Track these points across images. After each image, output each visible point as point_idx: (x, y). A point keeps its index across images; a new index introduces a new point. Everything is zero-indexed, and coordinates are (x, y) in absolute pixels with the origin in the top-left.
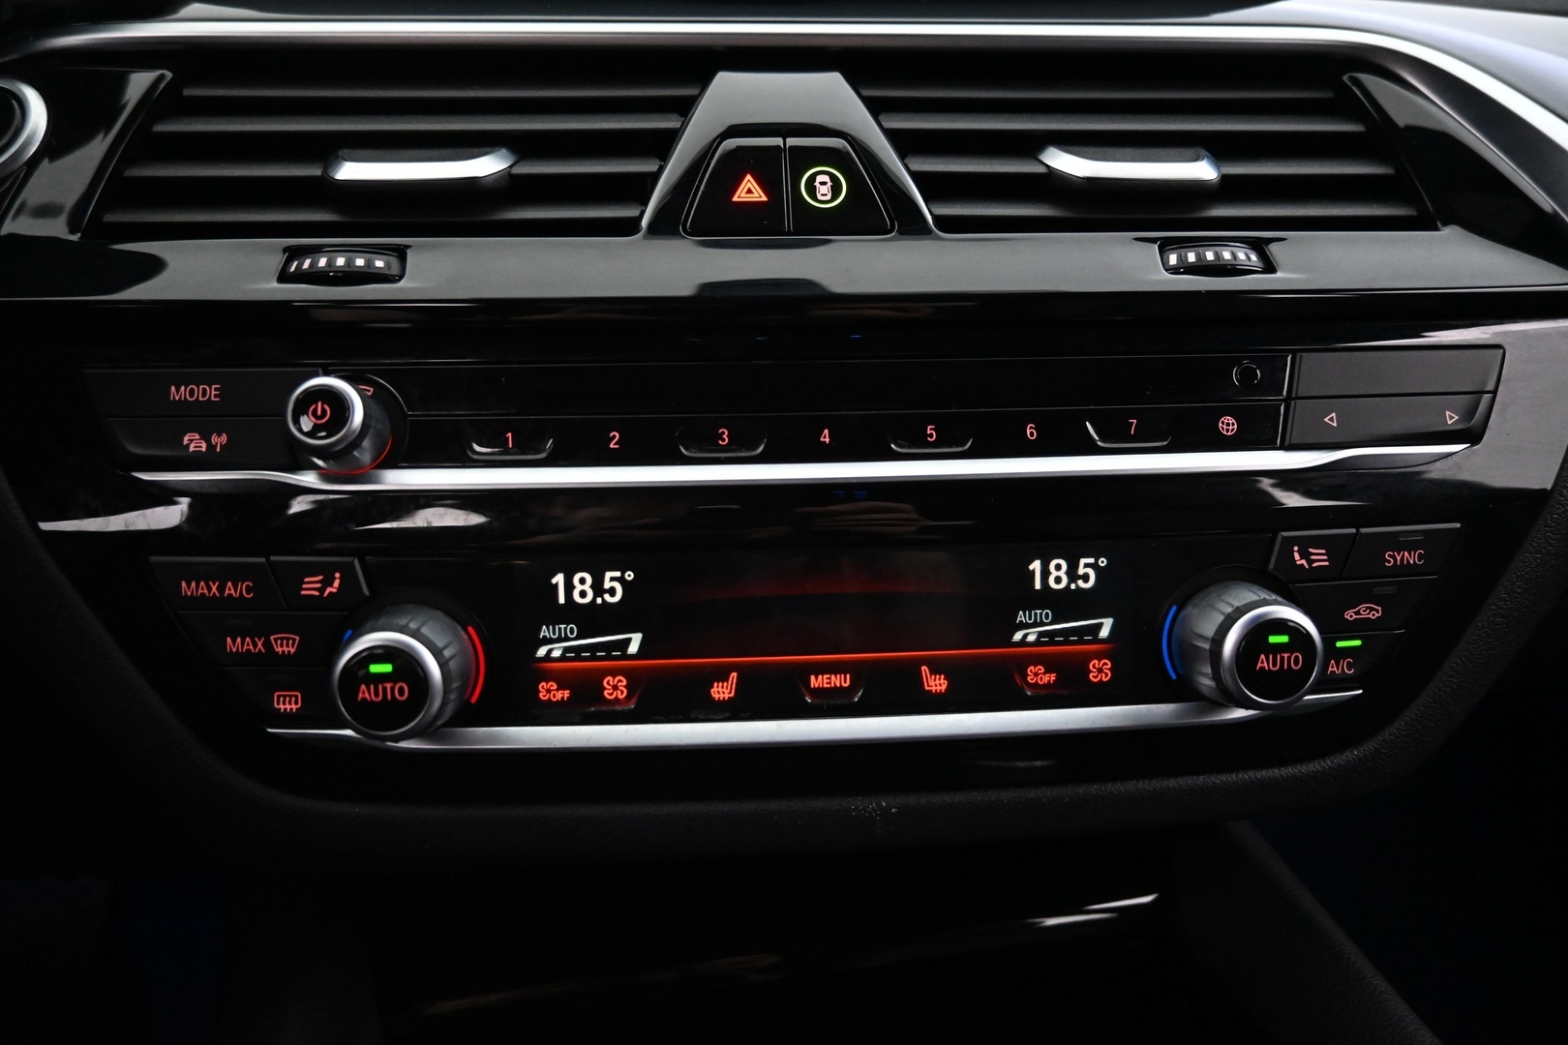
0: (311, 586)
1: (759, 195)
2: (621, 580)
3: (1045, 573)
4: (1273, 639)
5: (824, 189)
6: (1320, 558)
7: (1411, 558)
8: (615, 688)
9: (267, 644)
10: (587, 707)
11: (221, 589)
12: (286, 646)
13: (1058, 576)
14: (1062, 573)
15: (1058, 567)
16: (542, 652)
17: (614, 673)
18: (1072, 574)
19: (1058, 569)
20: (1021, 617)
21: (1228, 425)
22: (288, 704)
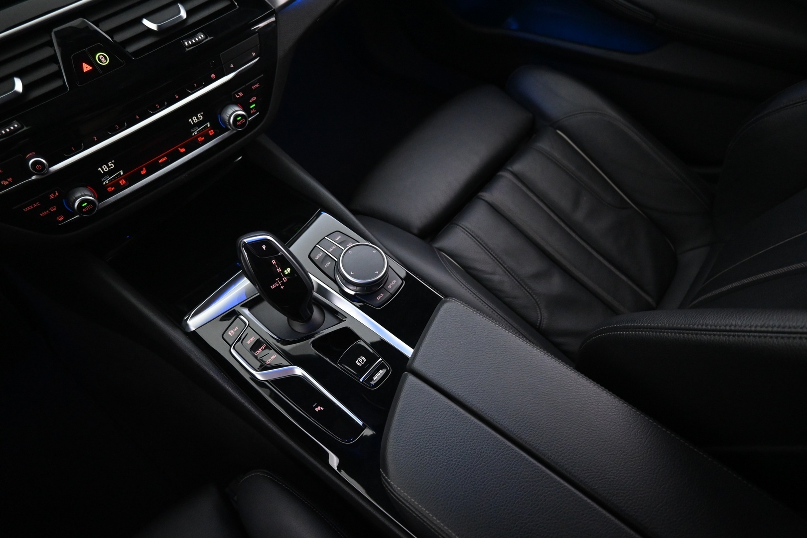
0: (52, 196)
1: (89, 68)
2: (112, 163)
3: (193, 121)
4: (238, 119)
5: (103, 60)
6: (241, 94)
7: (257, 85)
8: (122, 182)
9: (49, 211)
10: (120, 188)
11: (33, 206)
12: (53, 209)
13: (195, 120)
14: (196, 119)
15: (194, 118)
16: (104, 183)
17: (121, 180)
18: (198, 118)
19: (195, 119)
20: (192, 131)
21: (213, 76)
22: (61, 218)
